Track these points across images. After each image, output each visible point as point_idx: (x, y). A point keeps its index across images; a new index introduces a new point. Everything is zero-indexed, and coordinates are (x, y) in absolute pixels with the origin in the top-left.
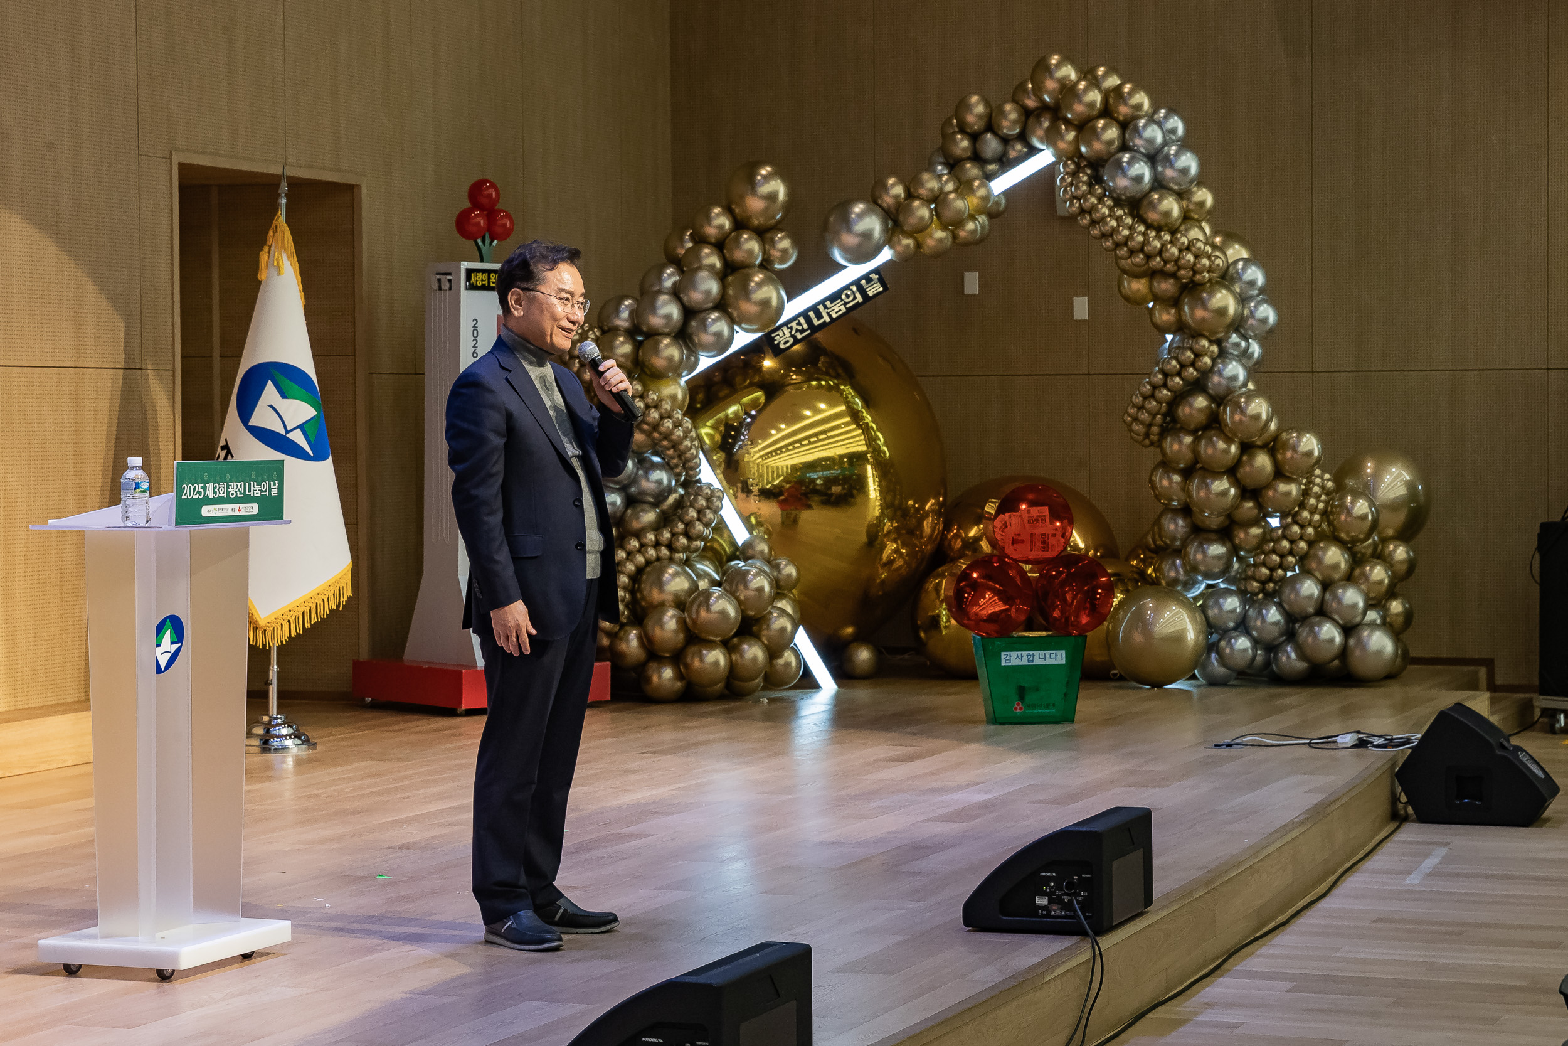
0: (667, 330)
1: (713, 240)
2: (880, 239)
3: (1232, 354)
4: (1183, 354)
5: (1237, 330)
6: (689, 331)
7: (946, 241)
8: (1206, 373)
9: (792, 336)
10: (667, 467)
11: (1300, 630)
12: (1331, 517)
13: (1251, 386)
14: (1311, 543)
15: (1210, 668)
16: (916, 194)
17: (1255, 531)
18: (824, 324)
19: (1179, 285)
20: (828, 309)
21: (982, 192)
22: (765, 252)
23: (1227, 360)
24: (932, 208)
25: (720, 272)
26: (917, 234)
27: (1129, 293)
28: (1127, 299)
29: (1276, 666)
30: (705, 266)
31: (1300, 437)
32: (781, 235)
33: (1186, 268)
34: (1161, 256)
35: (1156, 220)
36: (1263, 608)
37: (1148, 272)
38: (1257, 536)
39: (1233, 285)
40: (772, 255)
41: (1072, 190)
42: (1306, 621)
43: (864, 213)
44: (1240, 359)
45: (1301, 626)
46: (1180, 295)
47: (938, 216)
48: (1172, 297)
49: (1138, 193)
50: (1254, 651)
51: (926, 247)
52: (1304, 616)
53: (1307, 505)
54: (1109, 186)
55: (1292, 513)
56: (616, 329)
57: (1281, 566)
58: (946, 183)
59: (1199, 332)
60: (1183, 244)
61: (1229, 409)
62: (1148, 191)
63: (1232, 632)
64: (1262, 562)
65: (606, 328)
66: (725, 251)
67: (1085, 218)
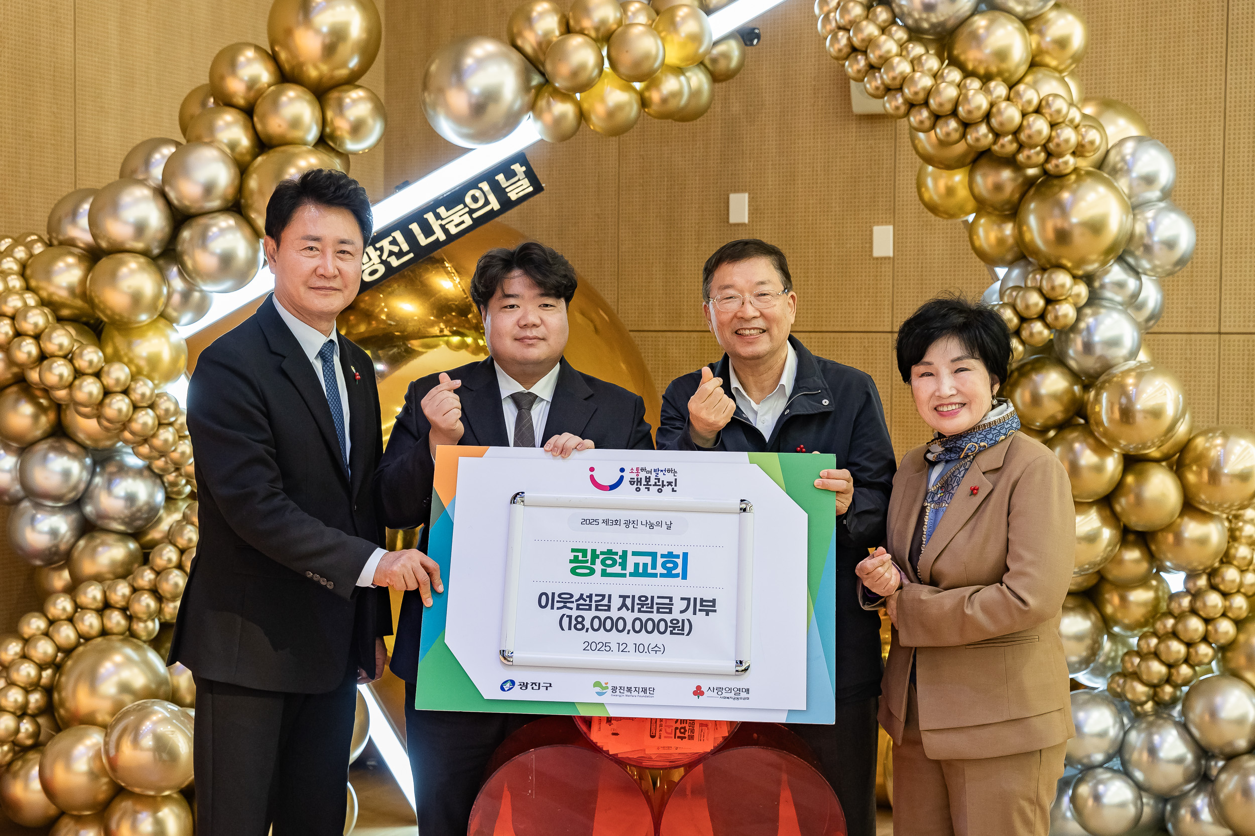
0: (140, 245)
1: (241, 102)
2: (514, 101)
3: (1111, 300)
4: (1024, 298)
5: (1121, 259)
6: (179, 248)
7: (627, 109)
8: (1066, 332)
9: (383, 262)
10: (146, 473)
11: (1223, 777)
13: (1143, 357)
14: (1239, 623)
15: (1059, 823)
16: (578, 28)
17: (1140, 596)
18: (437, 244)
19: (1020, 180)
20: (442, 219)
21: (689, 27)
22: (324, 122)
23: (1103, 311)
24: (605, 53)
25: (242, 154)
26: (578, 95)
27: (935, 198)
28: (933, 208)
29: (1175, 826)
30: (221, 142)
31: (1229, 445)
32: (357, 94)
33: (1035, 146)
34: (989, 124)
35: (981, 62)
36: (1154, 729)
37: (965, 155)
38: (1145, 604)
39: (1116, 179)
40: (339, 128)
41: (838, 17)
42: (1234, 762)
43: (489, 58)
44: (1126, 309)
45: (1223, 769)
46: (1023, 196)
47: (613, 65)
48: (1008, 202)
49: (950, 18)
50: (1139, 803)
51: (594, 118)
52: (1228, 750)
53: (1234, 557)
54: (900, 6)
55: (1208, 571)
56: (70, 243)
57: (1186, 661)
58: (634, 14)
59: (1053, 261)
60: (1029, 102)
61: (1105, 396)
62: (969, 13)
63: (1100, 770)
64: (1153, 650)
65: (55, 242)
66: (255, 119)
67: (857, 61)
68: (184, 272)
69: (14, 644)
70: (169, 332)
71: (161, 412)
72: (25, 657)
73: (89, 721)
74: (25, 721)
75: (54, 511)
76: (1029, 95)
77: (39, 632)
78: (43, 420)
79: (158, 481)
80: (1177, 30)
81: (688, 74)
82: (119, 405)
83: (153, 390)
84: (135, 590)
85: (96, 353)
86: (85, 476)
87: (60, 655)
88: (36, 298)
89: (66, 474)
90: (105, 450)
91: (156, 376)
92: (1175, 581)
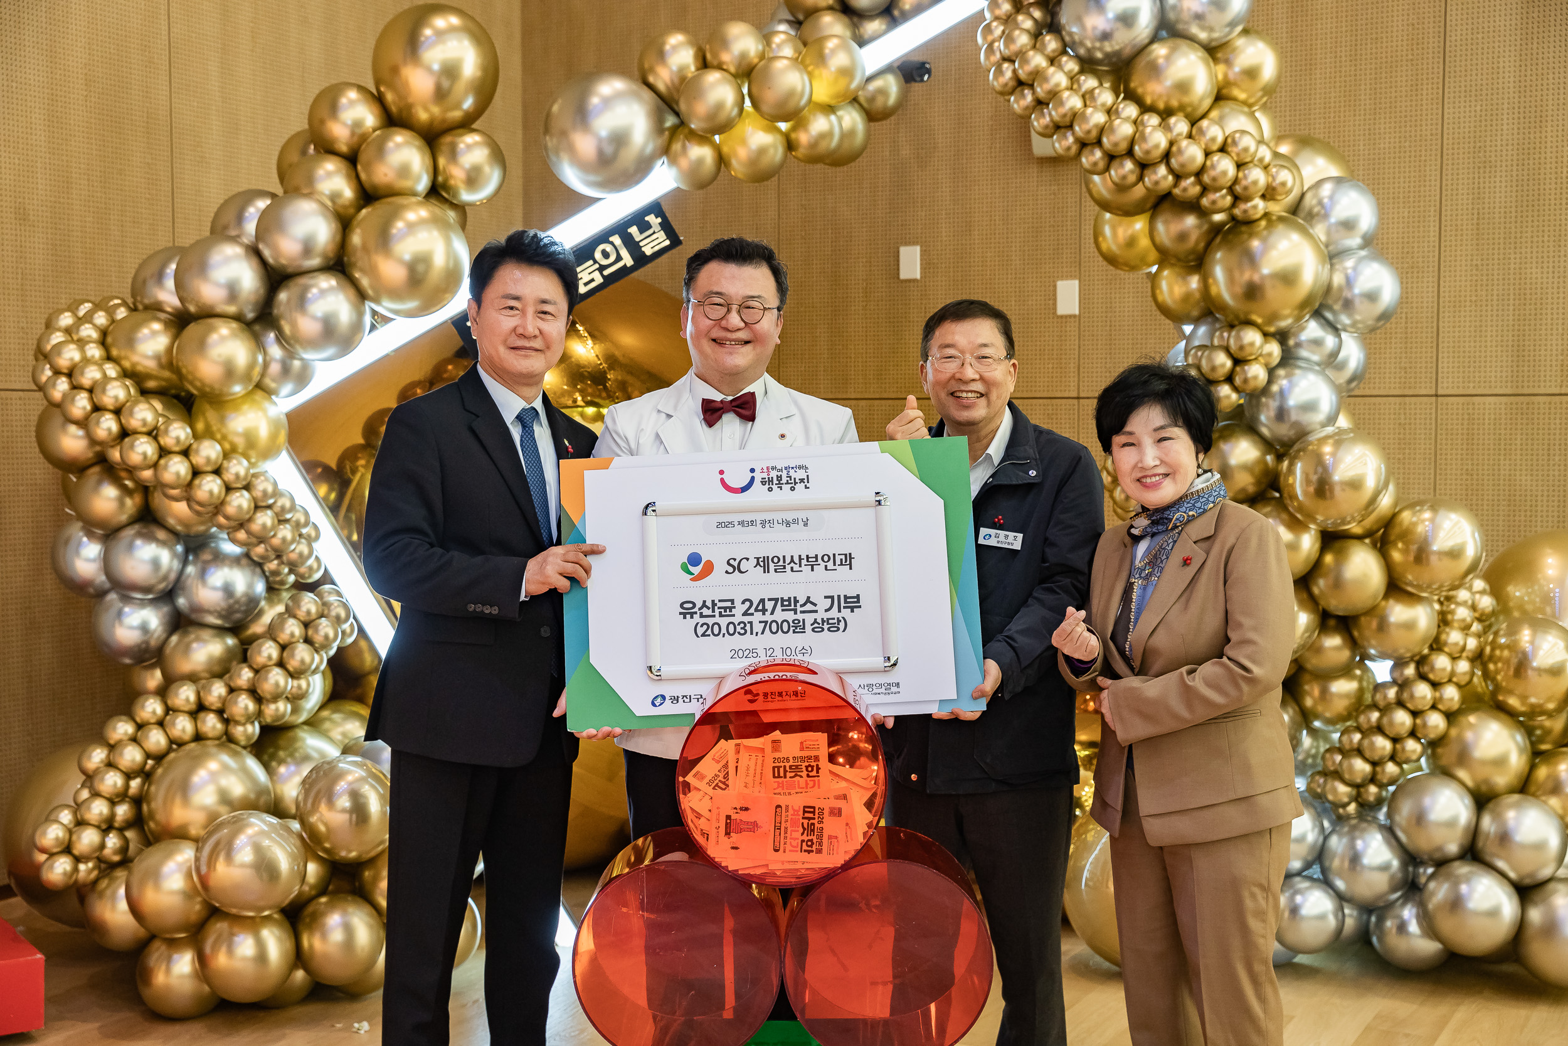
0: (232, 309)
1: (344, 148)
2: (647, 146)
3: (1307, 360)
4: (1210, 359)
5: (1317, 314)
6: (275, 311)
7: (772, 151)
8: (1256, 396)
10: (244, 561)
11: (1432, 885)
12: (1491, 666)
13: (1343, 422)
14: (1451, 716)
16: (715, 63)
17: (1343, 687)
19: (1206, 227)
21: (839, 60)
22: (436, 170)
23: (1298, 372)
24: (745, 90)
25: (345, 207)
26: (717, 137)
27: (1114, 248)
28: (1111, 260)
29: (1380, 939)
30: (323, 194)
31: (1439, 519)
32: (471, 139)
33: (1220, 189)
34: (1168, 165)
35: (1160, 96)
36: (1357, 833)
37: (1144, 200)
38: (1347, 696)
39: (1311, 226)
40: (451, 176)
41: (1002, 47)
42: (1444, 869)
43: (618, 96)
44: (1324, 370)
45: (1432, 877)
46: (1208, 245)
47: (755, 104)
48: (1193, 251)
49: (1126, 45)
50: (1340, 914)
51: (734, 162)
52: (1437, 855)
53: (1445, 644)
54: (1071, 34)
55: (1417, 658)
56: (155, 308)
57: (1393, 758)
58: (779, 46)
59: (1242, 316)
60: (1213, 139)
61: (1299, 467)
62: (1147, 41)
63: (1298, 879)
64: (1356, 746)
65: (140, 307)
66: (359, 167)
67: (1023, 96)
68: (281, 339)
69: (99, 751)
70: (267, 405)
71: (258, 493)
72: (110, 765)
73: (180, 835)
74: (111, 835)
75: (143, 604)
76: (1214, 132)
77: (125, 738)
78: (129, 502)
79: (258, 570)
80: (1389, 59)
81: (840, 113)
82: (210, 486)
83: (248, 470)
84: (232, 690)
85: (184, 429)
86: (176, 565)
87: (150, 762)
88: (118, 368)
89: (156, 563)
90: (198, 536)
91: (253, 453)
92: (1381, 670)
